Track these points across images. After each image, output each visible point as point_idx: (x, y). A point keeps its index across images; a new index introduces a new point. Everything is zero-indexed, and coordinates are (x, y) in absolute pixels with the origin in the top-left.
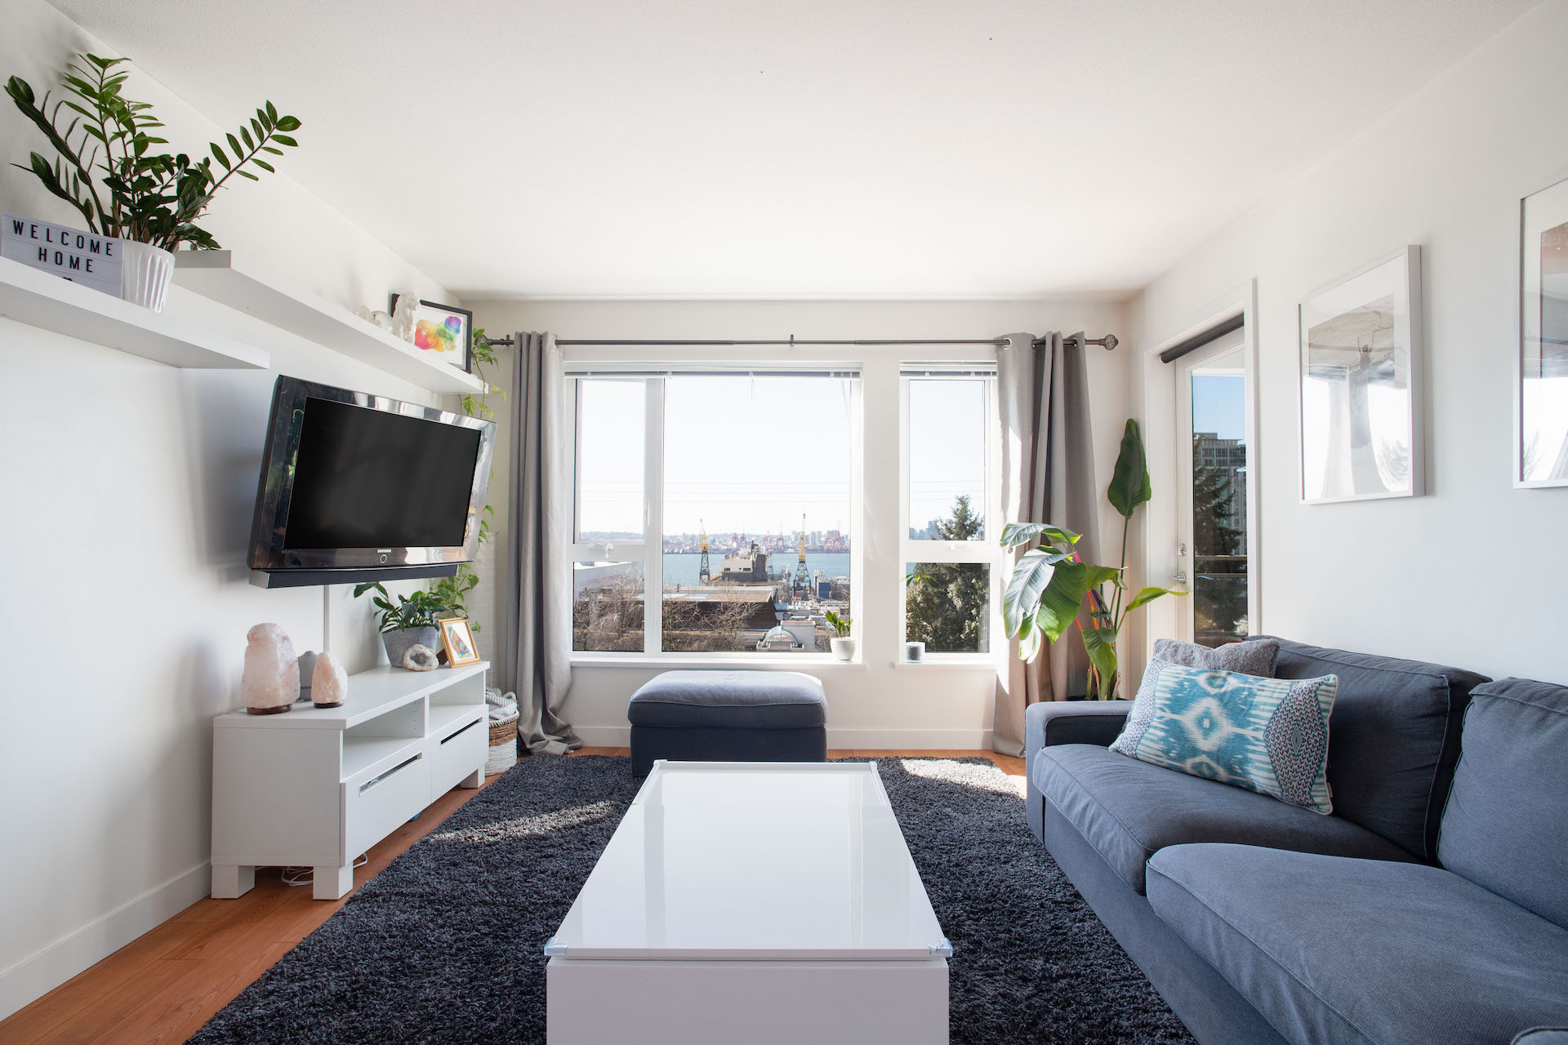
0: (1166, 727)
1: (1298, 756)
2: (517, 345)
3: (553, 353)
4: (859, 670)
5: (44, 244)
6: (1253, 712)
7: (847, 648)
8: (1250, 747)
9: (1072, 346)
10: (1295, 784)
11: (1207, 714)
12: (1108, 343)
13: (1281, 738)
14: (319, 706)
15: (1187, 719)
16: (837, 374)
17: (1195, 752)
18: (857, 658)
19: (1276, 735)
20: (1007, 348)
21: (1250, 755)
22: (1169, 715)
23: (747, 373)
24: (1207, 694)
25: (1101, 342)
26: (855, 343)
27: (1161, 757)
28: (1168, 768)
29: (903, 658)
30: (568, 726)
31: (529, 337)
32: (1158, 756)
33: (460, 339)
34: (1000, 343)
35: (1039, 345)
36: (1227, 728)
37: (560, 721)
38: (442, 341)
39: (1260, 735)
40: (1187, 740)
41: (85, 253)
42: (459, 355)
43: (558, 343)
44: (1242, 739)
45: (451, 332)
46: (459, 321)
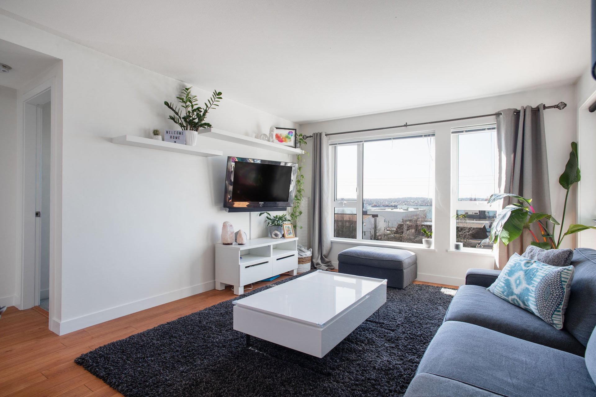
0: (504, 282)
1: (547, 300)
2: (314, 137)
3: (324, 138)
4: (433, 251)
6: (534, 279)
7: (429, 243)
8: (530, 294)
9: (536, 112)
10: (545, 313)
11: (519, 278)
12: (561, 106)
13: (541, 292)
14: (239, 244)
15: (512, 279)
16: (425, 136)
17: (512, 294)
18: (433, 247)
19: (539, 290)
20: (501, 116)
21: (530, 298)
22: (507, 277)
23: (390, 139)
24: (522, 270)
25: (557, 107)
26: (430, 123)
27: (501, 294)
28: (504, 299)
30: (330, 262)
31: (317, 134)
32: (500, 294)
33: (293, 138)
34: (498, 114)
35: (517, 113)
36: (524, 285)
37: (326, 260)
38: (287, 139)
39: (534, 289)
40: (510, 288)
41: (178, 135)
43: (326, 135)
44: (527, 289)
45: (290, 136)
46: (292, 132)
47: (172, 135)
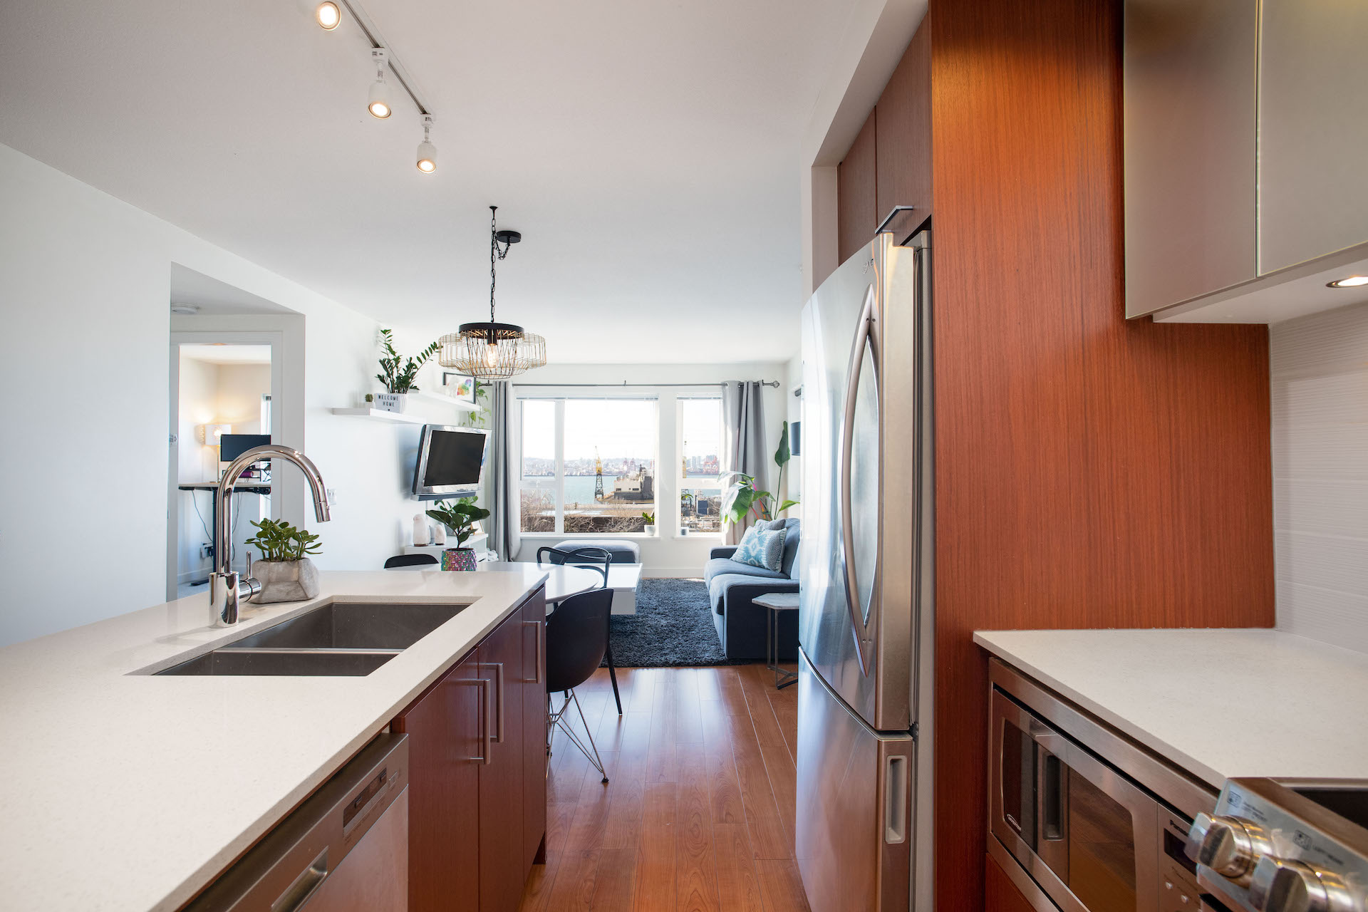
0: (743, 550)
1: (773, 554)
2: (494, 385)
3: (511, 389)
4: (657, 540)
5: (385, 401)
6: (764, 542)
7: (652, 530)
9: (757, 386)
10: (771, 563)
11: (753, 545)
12: (775, 385)
13: (768, 551)
14: (437, 544)
15: (750, 546)
16: (647, 399)
17: (750, 557)
18: (657, 535)
20: (727, 387)
22: (746, 545)
23: (603, 399)
24: (755, 538)
25: (772, 384)
26: (653, 385)
29: (679, 535)
31: (500, 382)
32: (741, 560)
33: (471, 389)
34: (724, 385)
35: (741, 385)
36: (758, 548)
38: (464, 391)
39: (764, 549)
40: (749, 553)
41: (392, 401)
42: (470, 396)
43: (514, 385)
44: (761, 550)
45: (468, 386)
46: (471, 381)
47: (386, 401)
